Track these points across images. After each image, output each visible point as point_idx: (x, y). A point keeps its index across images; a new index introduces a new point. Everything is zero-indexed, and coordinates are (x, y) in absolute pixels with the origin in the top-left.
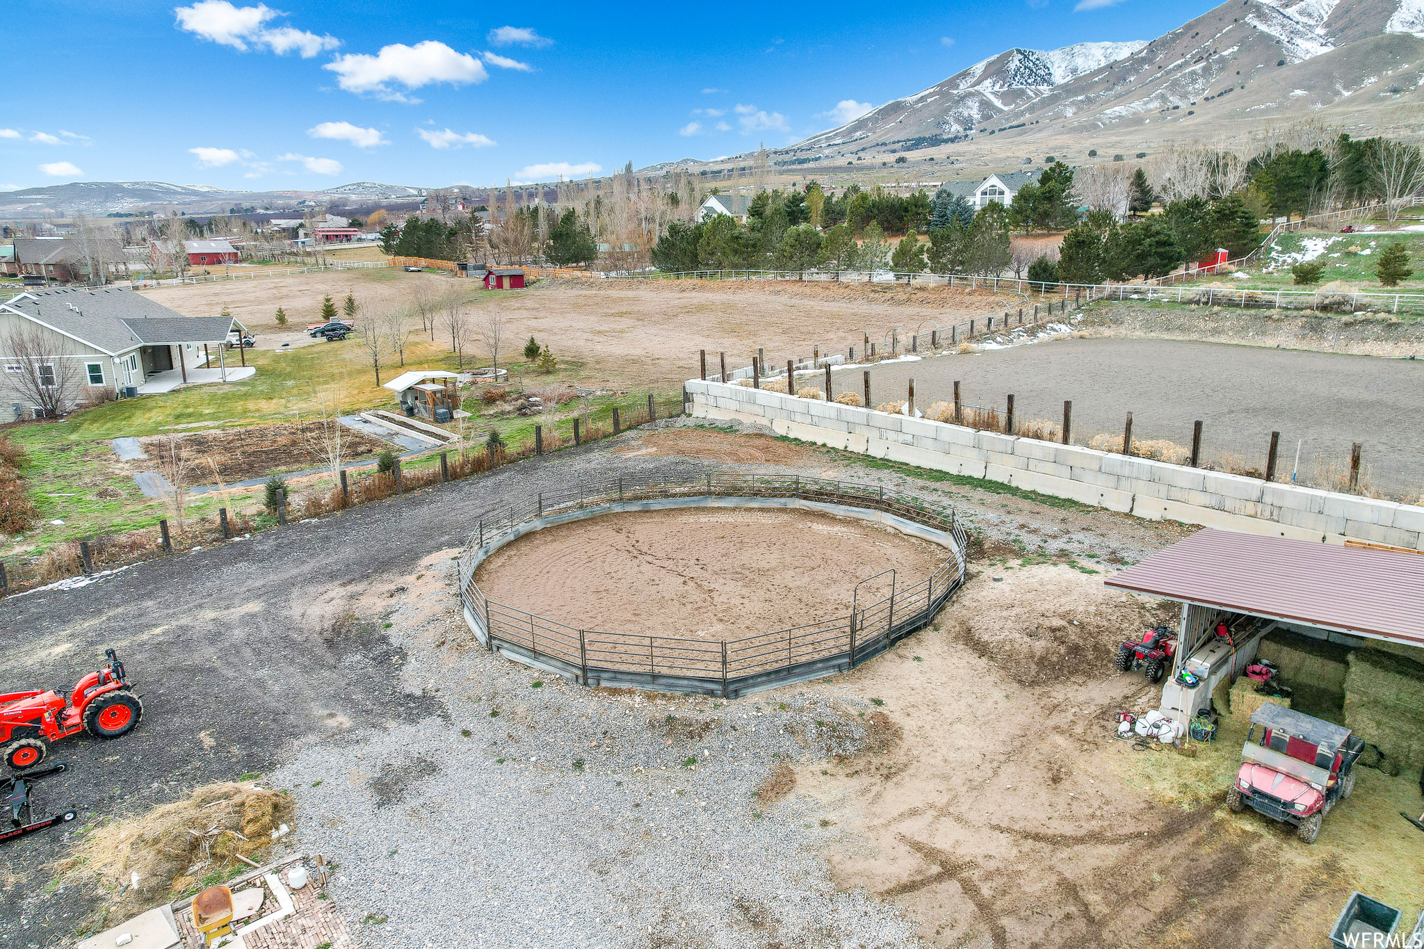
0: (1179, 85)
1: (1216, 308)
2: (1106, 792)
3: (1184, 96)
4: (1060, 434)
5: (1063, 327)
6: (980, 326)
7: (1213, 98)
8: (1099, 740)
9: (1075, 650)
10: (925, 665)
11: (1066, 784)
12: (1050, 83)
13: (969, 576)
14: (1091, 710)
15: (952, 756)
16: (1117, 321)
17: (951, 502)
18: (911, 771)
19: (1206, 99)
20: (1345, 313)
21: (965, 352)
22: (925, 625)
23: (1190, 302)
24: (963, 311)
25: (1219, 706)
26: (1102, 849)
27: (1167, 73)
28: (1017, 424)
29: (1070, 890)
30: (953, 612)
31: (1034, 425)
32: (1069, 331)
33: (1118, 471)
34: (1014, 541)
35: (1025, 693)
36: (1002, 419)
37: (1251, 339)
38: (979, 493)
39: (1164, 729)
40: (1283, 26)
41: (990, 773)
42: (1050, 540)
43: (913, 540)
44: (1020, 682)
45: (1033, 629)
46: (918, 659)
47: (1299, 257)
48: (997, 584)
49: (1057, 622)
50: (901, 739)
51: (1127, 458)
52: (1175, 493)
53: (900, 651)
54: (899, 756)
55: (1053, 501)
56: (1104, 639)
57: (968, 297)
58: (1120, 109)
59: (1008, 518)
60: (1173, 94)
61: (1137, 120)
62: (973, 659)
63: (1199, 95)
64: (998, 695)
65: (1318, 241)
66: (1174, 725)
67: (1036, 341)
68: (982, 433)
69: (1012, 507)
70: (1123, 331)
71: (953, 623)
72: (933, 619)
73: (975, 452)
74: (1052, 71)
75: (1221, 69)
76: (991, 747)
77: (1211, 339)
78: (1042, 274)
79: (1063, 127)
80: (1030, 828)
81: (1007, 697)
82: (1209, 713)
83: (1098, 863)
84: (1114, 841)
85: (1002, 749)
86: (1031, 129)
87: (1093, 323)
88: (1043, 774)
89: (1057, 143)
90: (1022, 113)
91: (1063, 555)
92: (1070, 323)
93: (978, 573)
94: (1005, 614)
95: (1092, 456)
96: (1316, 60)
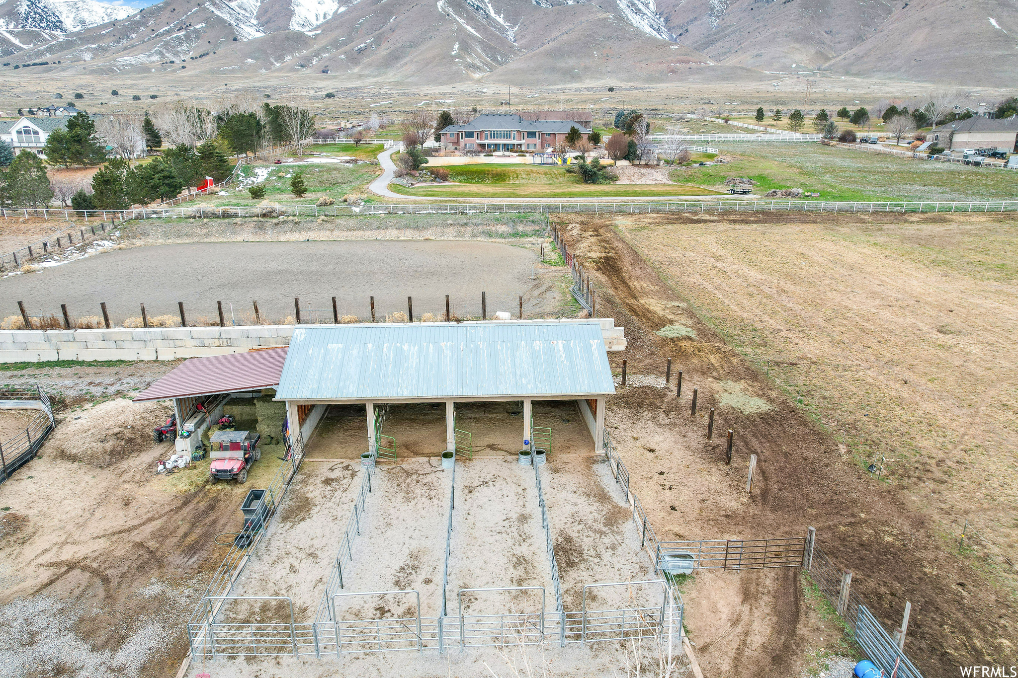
0: (170, 45)
1: (206, 220)
2: (154, 499)
3: (176, 54)
4: (104, 323)
5: (106, 242)
6: (37, 249)
7: (196, 58)
8: (149, 479)
9: (130, 440)
10: (36, 479)
11: (133, 504)
12: (63, 30)
13: (58, 422)
14: (144, 466)
15: (64, 517)
16: (145, 234)
17: (36, 381)
18: (39, 533)
19: (192, 58)
20: (274, 217)
21: (28, 272)
22: (32, 458)
23: (190, 217)
24: (21, 237)
25: (206, 442)
26: (154, 523)
27: (160, 35)
28: (73, 322)
29: (140, 545)
30: (50, 446)
31: (84, 321)
32: (111, 245)
33: (143, 337)
34: (86, 393)
35: (104, 472)
36: (61, 320)
37: (229, 238)
38: (58, 370)
39: (180, 461)
40: (231, 14)
41: (89, 516)
42: (109, 387)
43: (13, 412)
44: (101, 467)
45: (103, 438)
46: (30, 477)
47: (255, 180)
48: (77, 421)
49: (116, 430)
50: (28, 521)
51: (147, 329)
52: (178, 343)
53: (16, 478)
54: (29, 529)
55: (109, 364)
56: (147, 430)
57: (23, 225)
58: (128, 59)
59: (80, 381)
60: (168, 51)
61: (144, 69)
62: (69, 465)
63: (187, 54)
64: (88, 478)
65: (263, 169)
66: (184, 458)
67: (86, 255)
68: (48, 332)
69: (81, 373)
70: (150, 240)
71: (51, 451)
72: (37, 453)
73: (47, 345)
74: (62, 19)
75: (198, 38)
76: (88, 504)
77: (206, 240)
78: (82, 204)
79: (84, 68)
80: (115, 530)
81: (94, 477)
82: (201, 447)
83: (152, 529)
84: (159, 518)
85: (94, 502)
86: (56, 68)
87: (128, 237)
88: (120, 504)
89: (82, 82)
90: (42, 53)
91: (120, 394)
92: (111, 239)
93: (64, 419)
94: (84, 435)
95: (126, 333)
96: (255, 41)
